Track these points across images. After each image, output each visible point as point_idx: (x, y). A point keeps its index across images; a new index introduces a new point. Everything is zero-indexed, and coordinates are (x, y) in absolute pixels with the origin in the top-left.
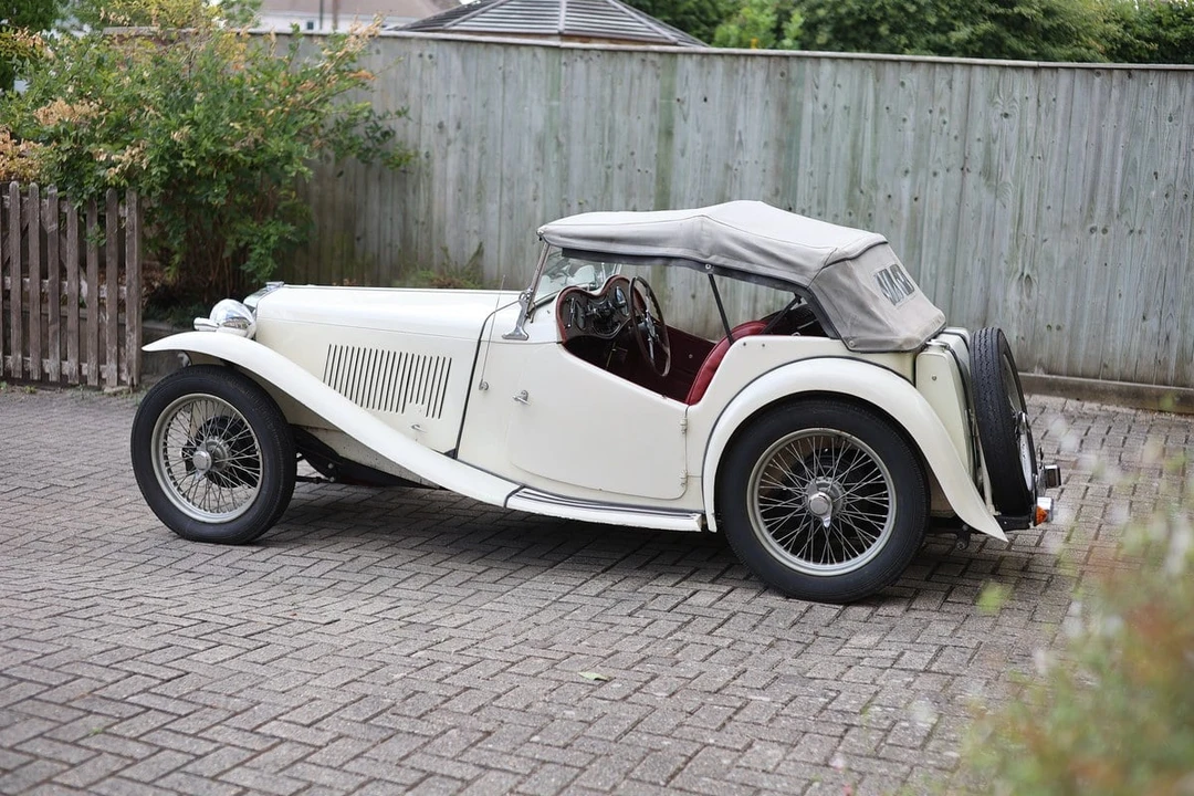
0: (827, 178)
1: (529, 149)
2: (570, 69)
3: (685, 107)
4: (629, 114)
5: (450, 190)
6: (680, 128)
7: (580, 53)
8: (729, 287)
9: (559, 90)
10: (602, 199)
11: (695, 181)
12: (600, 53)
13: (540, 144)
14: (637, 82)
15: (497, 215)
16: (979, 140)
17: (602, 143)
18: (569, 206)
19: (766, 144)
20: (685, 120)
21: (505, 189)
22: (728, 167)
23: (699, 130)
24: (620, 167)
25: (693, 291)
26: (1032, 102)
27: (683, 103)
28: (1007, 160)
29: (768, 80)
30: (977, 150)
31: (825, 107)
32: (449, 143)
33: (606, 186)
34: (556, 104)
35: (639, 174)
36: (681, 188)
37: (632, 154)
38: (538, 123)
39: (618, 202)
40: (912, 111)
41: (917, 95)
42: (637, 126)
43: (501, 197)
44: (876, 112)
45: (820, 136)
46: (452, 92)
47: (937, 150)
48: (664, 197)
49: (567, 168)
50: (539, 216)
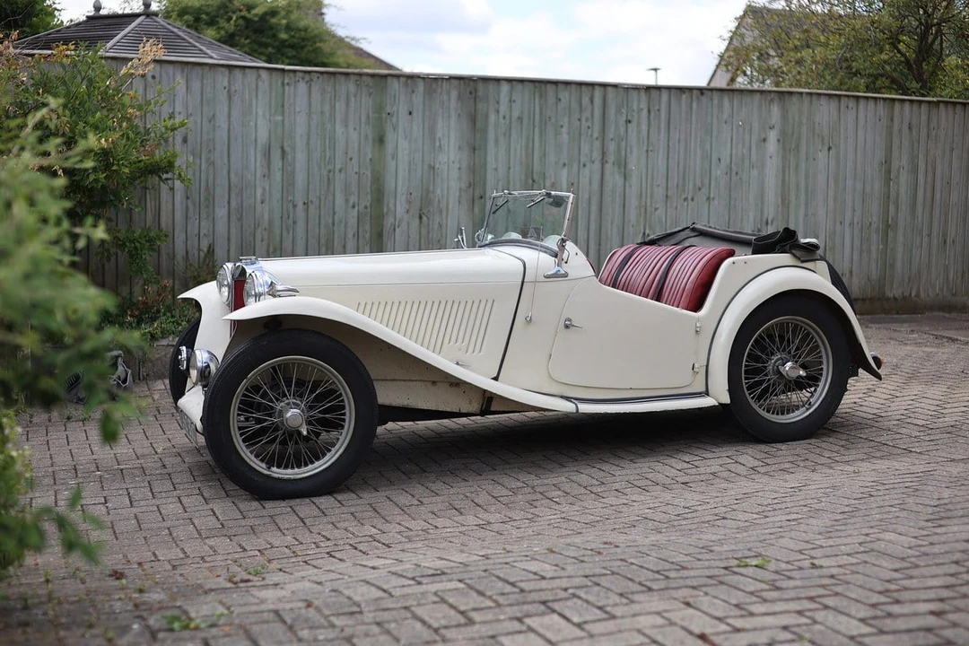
0: (509, 173)
1: (256, 161)
2: (292, 88)
3: (394, 119)
4: (346, 126)
6: (390, 137)
7: (301, 74)
9: (283, 106)
10: (325, 199)
11: (404, 179)
12: (319, 75)
13: (267, 154)
14: (353, 99)
15: (226, 219)
16: (612, 140)
17: (323, 152)
18: (295, 206)
19: (460, 148)
20: (394, 129)
21: (233, 195)
22: (431, 167)
23: (406, 139)
24: (340, 171)
26: (645, 113)
27: (393, 116)
28: (631, 152)
29: (460, 97)
30: (611, 147)
31: (504, 118)
33: (328, 188)
34: (280, 118)
35: (357, 176)
36: (393, 186)
37: (351, 159)
38: (263, 135)
39: (339, 200)
40: (566, 119)
41: (570, 107)
42: (354, 136)
43: (229, 202)
44: (541, 121)
45: (502, 140)
46: (177, 110)
47: (585, 148)
48: (379, 194)
49: (293, 173)
50: (266, 216)
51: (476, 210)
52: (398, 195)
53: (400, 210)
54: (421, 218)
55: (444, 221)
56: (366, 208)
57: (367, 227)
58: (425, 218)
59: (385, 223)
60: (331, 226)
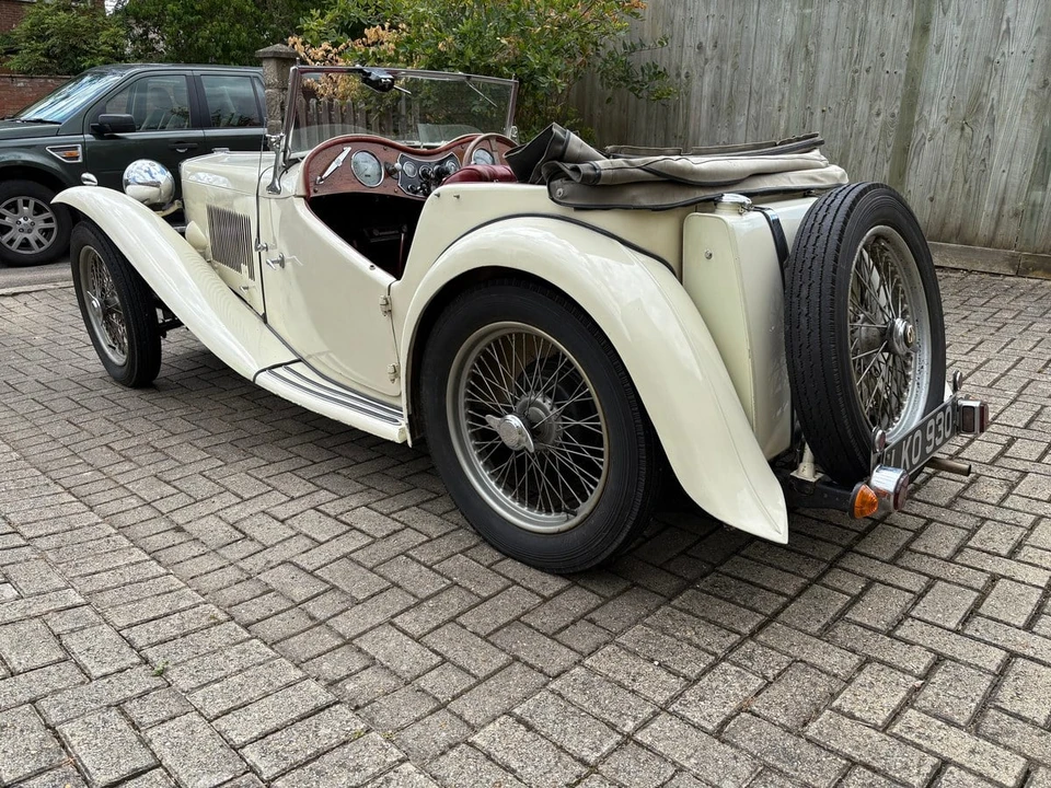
1: (778, 60)
4: (883, 13)
5: (705, 106)
6: (937, 23)
8: (973, 189)
10: (846, 106)
11: (948, 78)
13: (789, 56)
17: (852, 47)
18: (812, 113)
19: (1039, 30)
20: (945, 14)
21: (753, 102)
22: (989, 60)
23: (959, 24)
24: (867, 71)
25: (932, 194)
32: (706, 61)
33: (851, 92)
34: (809, 11)
35: (887, 76)
36: (933, 86)
37: (882, 55)
39: (862, 107)
42: (890, 25)
43: (748, 111)
46: (711, 12)
48: (912, 99)
49: (815, 74)
50: (782, 125)
52: (937, 100)
53: (937, 118)
54: (963, 129)
55: (996, 134)
56: (893, 116)
57: (891, 140)
58: (967, 130)
59: (914, 135)
60: (849, 137)
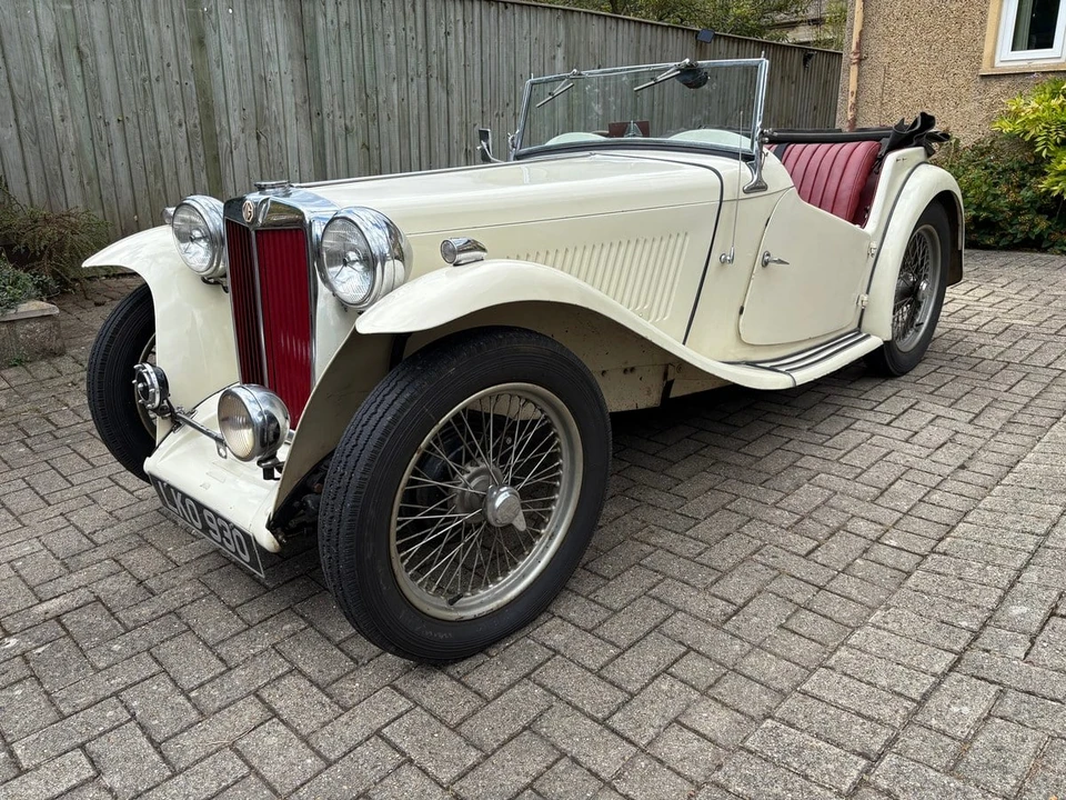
0: (342, 85)
1: (42, 60)
3: (213, 17)
4: (157, 23)
6: (212, 39)
10: (145, 116)
13: (59, 54)
15: (16, 142)
16: (434, 52)
17: (133, 54)
20: (215, 31)
21: (21, 110)
22: (262, 78)
23: (230, 41)
24: (157, 80)
26: (461, 23)
27: (211, 13)
28: (452, 67)
30: (434, 60)
31: (332, 22)
33: (146, 102)
34: (68, 7)
35: (178, 86)
36: (223, 100)
37: (168, 65)
38: (48, 28)
39: (162, 117)
40: (392, 28)
41: (394, 14)
42: (168, 35)
43: (16, 120)
44: (368, 29)
45: (332, 47)
47: (412, 61)
48: (207, 109)
49: (97, 80)
50: (72, 140)
51: (315, 129)
52: (231, 111)
53: (235, 128)
54: (258, 137)
55: (284, 141)
56: (195, 126)
57: (200, 150)
59: (219, 144)
60: (156, 149)
